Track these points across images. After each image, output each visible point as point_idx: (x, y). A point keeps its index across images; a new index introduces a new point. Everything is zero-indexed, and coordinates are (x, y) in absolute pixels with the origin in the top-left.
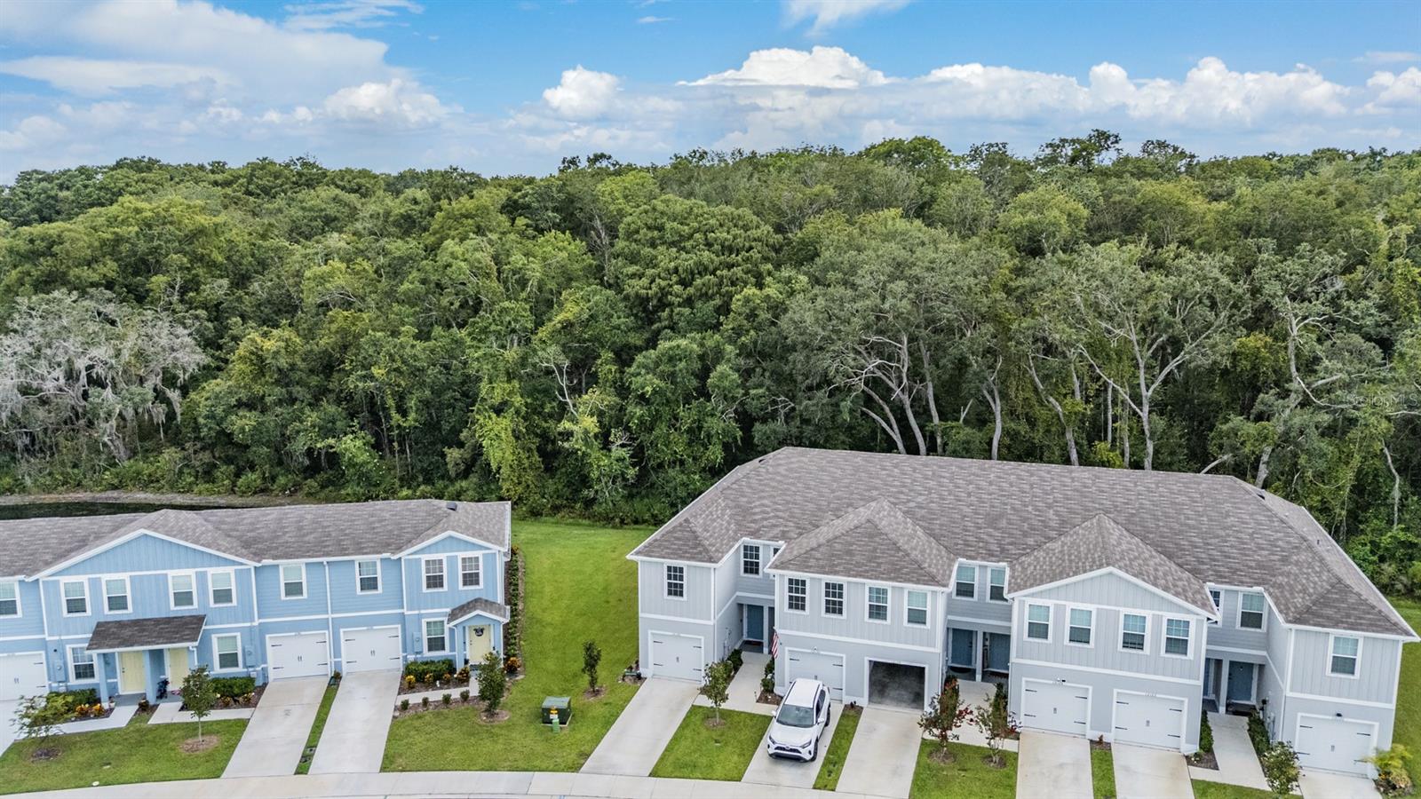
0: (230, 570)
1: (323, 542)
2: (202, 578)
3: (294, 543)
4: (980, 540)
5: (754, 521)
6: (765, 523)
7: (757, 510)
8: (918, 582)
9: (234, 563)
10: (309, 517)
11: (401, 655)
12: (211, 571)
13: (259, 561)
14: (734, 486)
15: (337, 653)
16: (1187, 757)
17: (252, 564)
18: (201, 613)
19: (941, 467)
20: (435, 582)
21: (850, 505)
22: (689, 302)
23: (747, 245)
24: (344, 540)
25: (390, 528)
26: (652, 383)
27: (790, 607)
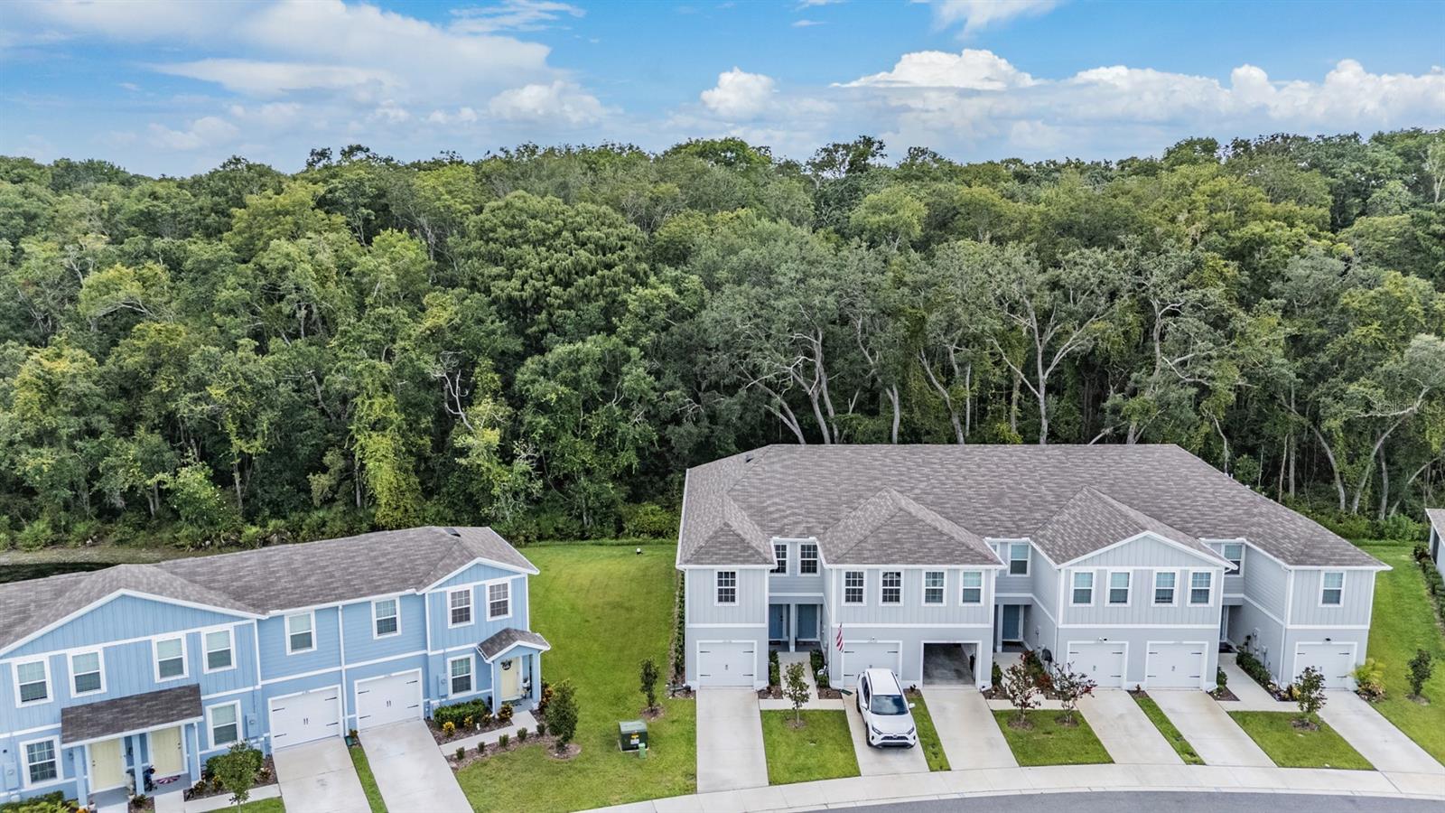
0: (229, 627)
1: (329, 584)
2: (194, 640)
3: (295, 588)
4: (994, 519)
5: (774, 520)
6: (786, 521)
7: (772, 509)
8: (973, 562)
9: (233, 618)
10: (298, 557)
11: (421, 701)
12: (205, 631)
13: (264, 613)
14: (737, 487)
15: (352, 710)
16: (1211, 693)
17: (253, 617)
18: (194, 682)
19: (928, 454)
20: (461, 615)
21: (860, 497)
22: (569, 305)
23: (619, 244)
24: (352, 580)
25: (398, 561)
26: (555, 390)
27: (848, 600)
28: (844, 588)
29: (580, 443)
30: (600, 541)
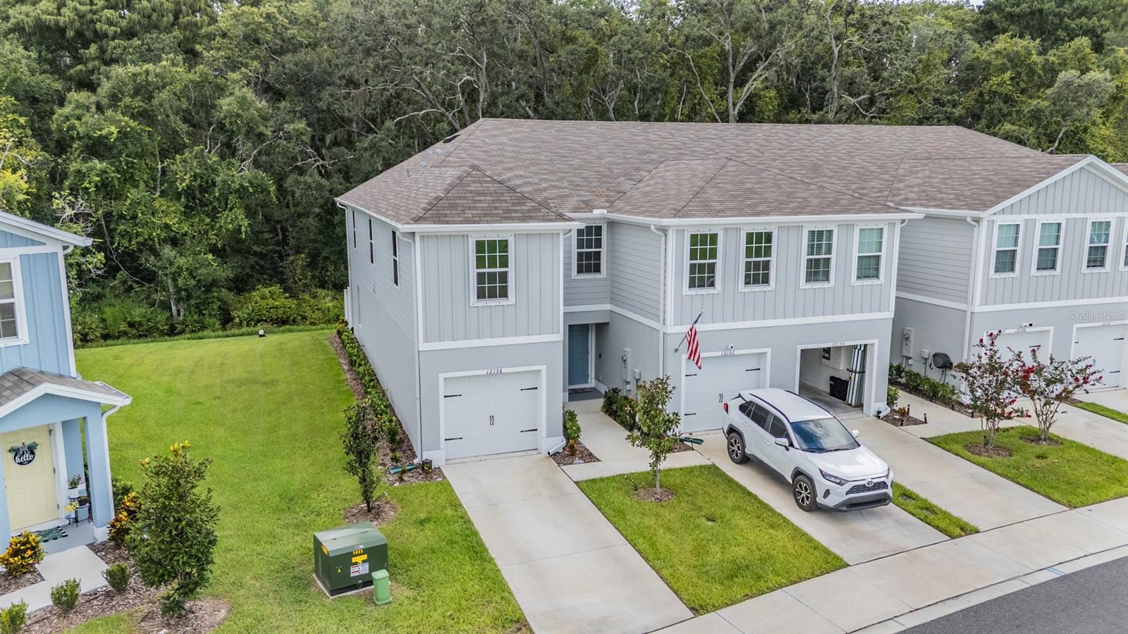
8: (870, 210)
26: (114, 122)
27: (692, 285)
28: (687, 262)
29: (161, 204)
30: (200, 334)
